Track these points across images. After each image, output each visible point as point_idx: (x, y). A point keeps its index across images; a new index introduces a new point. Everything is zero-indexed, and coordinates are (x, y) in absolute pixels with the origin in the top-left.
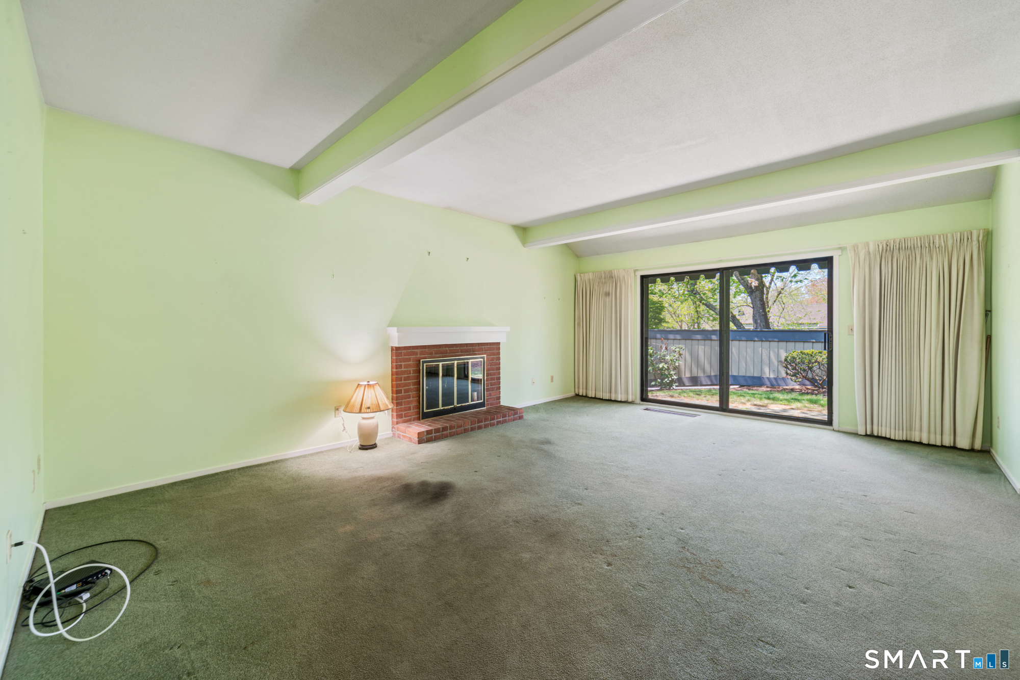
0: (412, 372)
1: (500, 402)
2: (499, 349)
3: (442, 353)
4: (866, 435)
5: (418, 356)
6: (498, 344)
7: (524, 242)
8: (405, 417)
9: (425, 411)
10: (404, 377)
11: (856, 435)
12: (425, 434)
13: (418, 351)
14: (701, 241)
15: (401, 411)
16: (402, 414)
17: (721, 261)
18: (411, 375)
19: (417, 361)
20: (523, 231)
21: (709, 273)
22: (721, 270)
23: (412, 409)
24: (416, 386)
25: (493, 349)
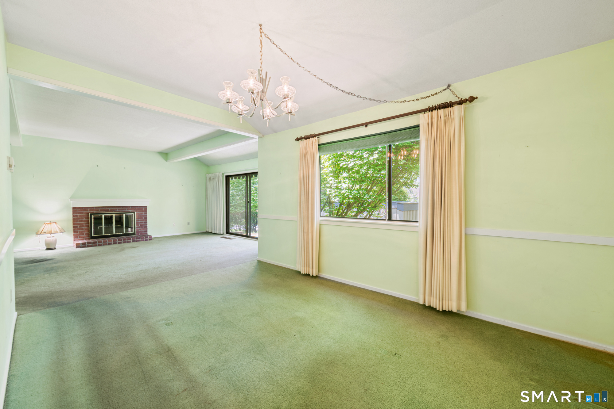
0: (84, 218)
1: (147, 233)
2: (146, 209)
3: (105, 210)
5: (89, 211)
6: (146, 207)
7: (166, 159)
8: (80, 238)
9: (93, 235)
10: (79, 221)
12: (81, 244)
13: (89, 209)
14: (240, 161)
15: (77, 235)
16: (78, 237)
17: (246, 170)
18: (84, 220)
19: (88, 214)
20: (165, 154)
22: (246, 175)
23: (84, 234)
24: (87, 225)
25: (143, 209)
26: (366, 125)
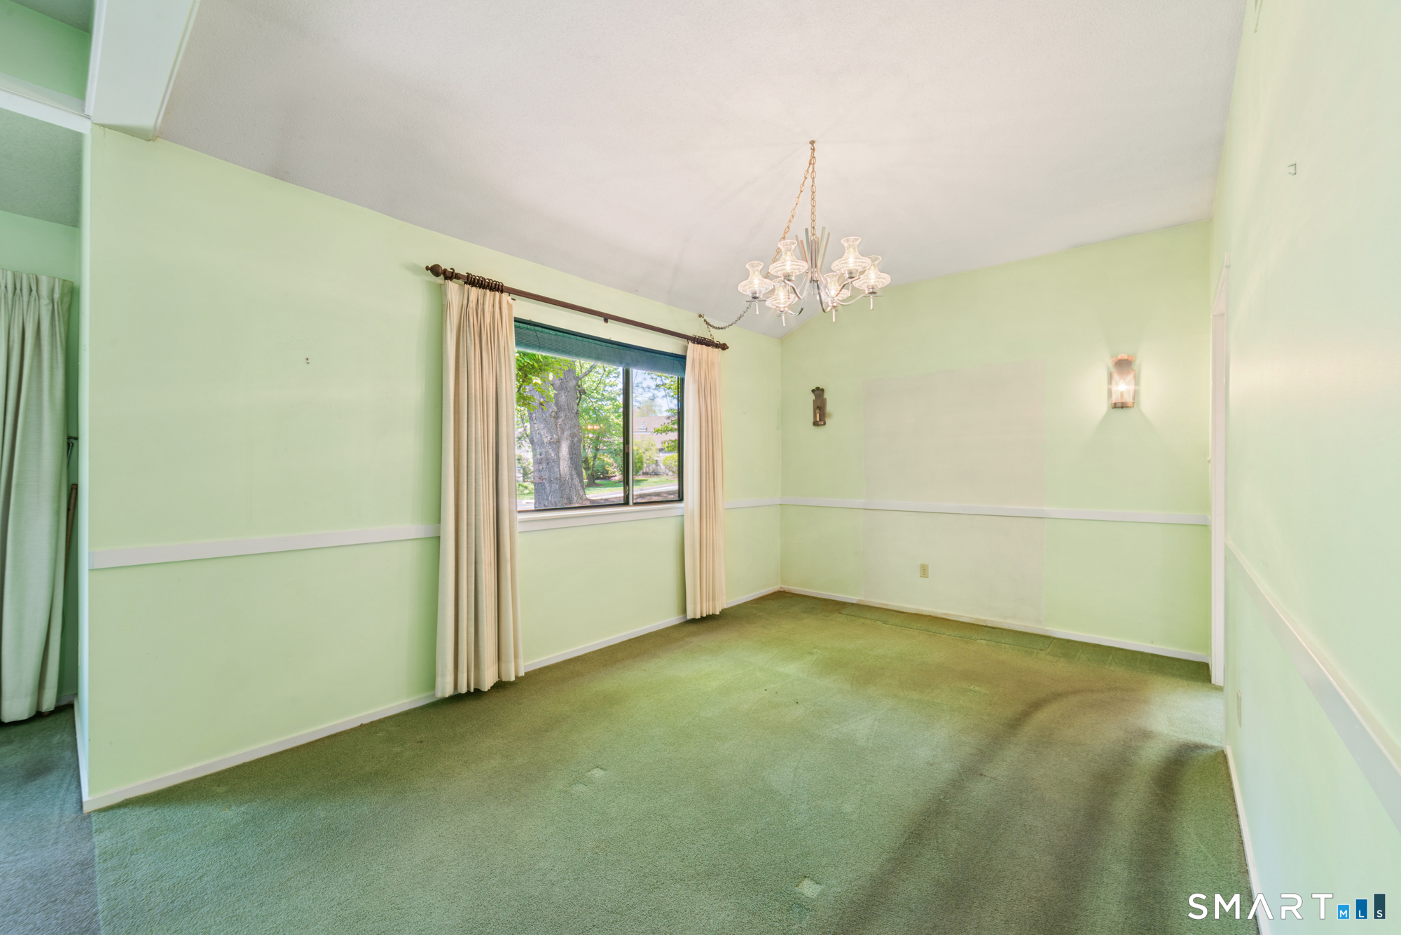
26: (607, 318)
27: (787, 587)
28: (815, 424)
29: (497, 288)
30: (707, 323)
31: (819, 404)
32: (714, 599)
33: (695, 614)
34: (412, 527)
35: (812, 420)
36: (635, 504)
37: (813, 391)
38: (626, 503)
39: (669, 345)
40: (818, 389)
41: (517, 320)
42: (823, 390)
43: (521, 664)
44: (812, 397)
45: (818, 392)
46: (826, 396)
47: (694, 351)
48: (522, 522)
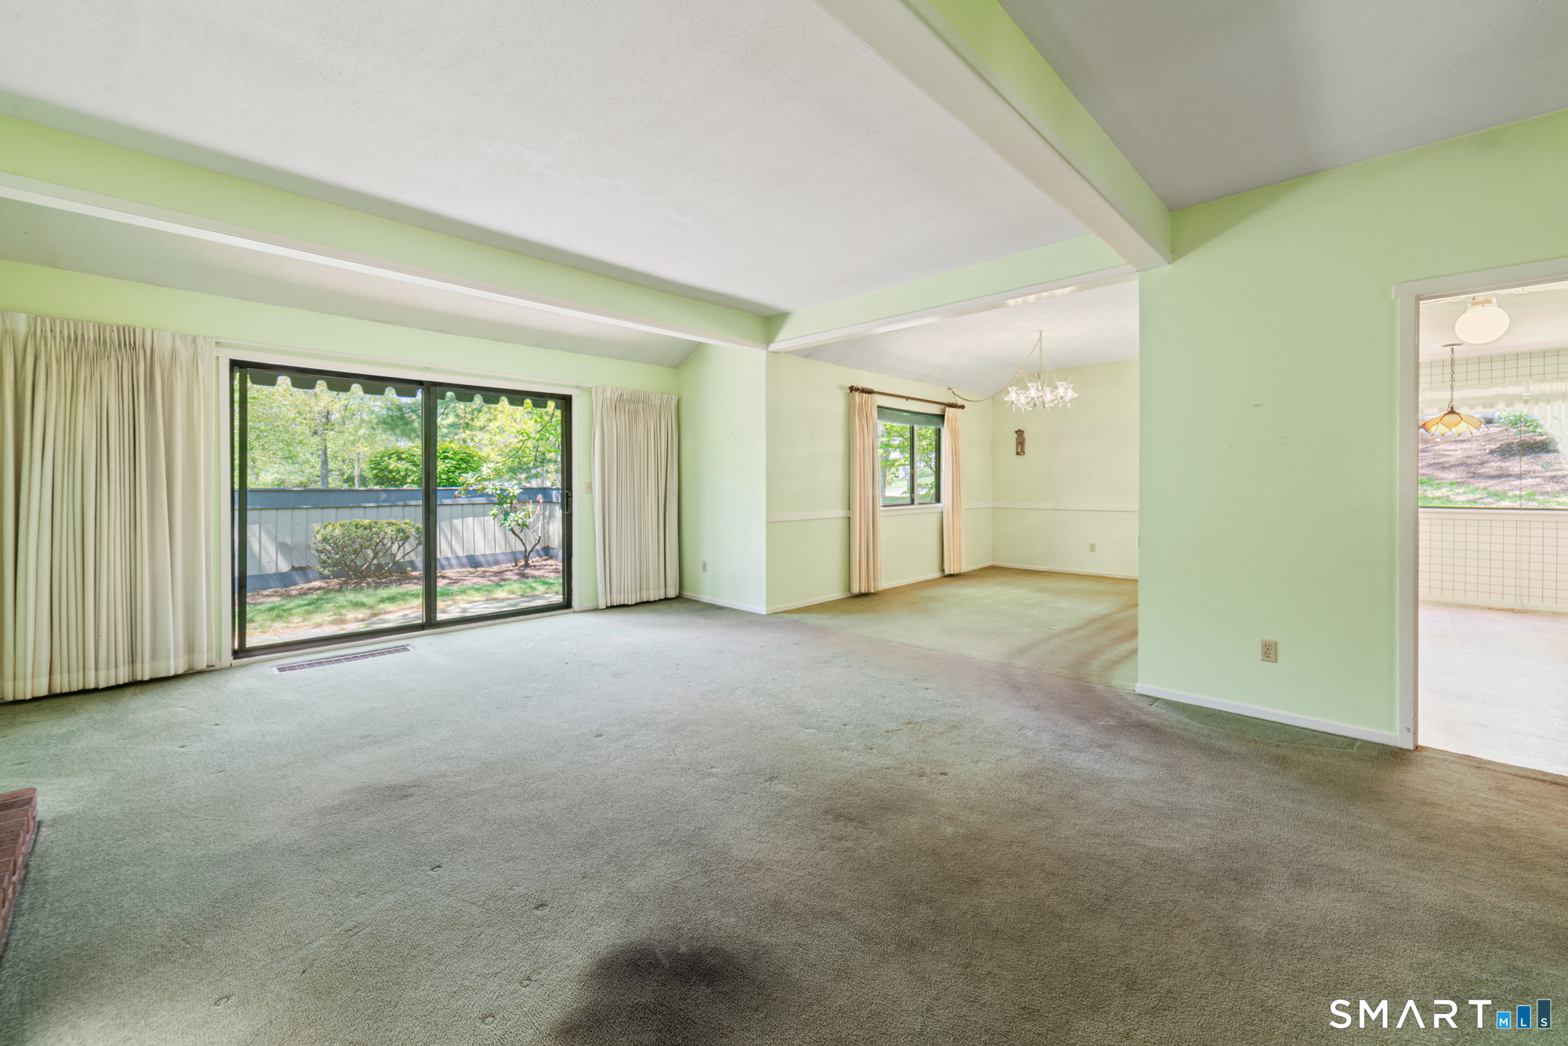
4: (607, 608)
11: (596, 610)
21: (406, 386)
26: (907, 398)
27: (996, 563)
28: (1018, 454)
29: (870, 392)
30: (954, 394)
31: (1020, 441)
32: (960, 563)
33: (950, 570)
34: (841, 513)
35: (1015, 452)
36: (919, 504)
37: (1016, 432)
38: (912, 502)
39: (935, 410)
40: (1019, 430)
41: (879, 407)
42: (1023, 432)
43: (884, 584)
44: (1016, 436)
45: (1020, 433)
46: (1025, 435)
47: (949, 412)
48: (882, 511)
